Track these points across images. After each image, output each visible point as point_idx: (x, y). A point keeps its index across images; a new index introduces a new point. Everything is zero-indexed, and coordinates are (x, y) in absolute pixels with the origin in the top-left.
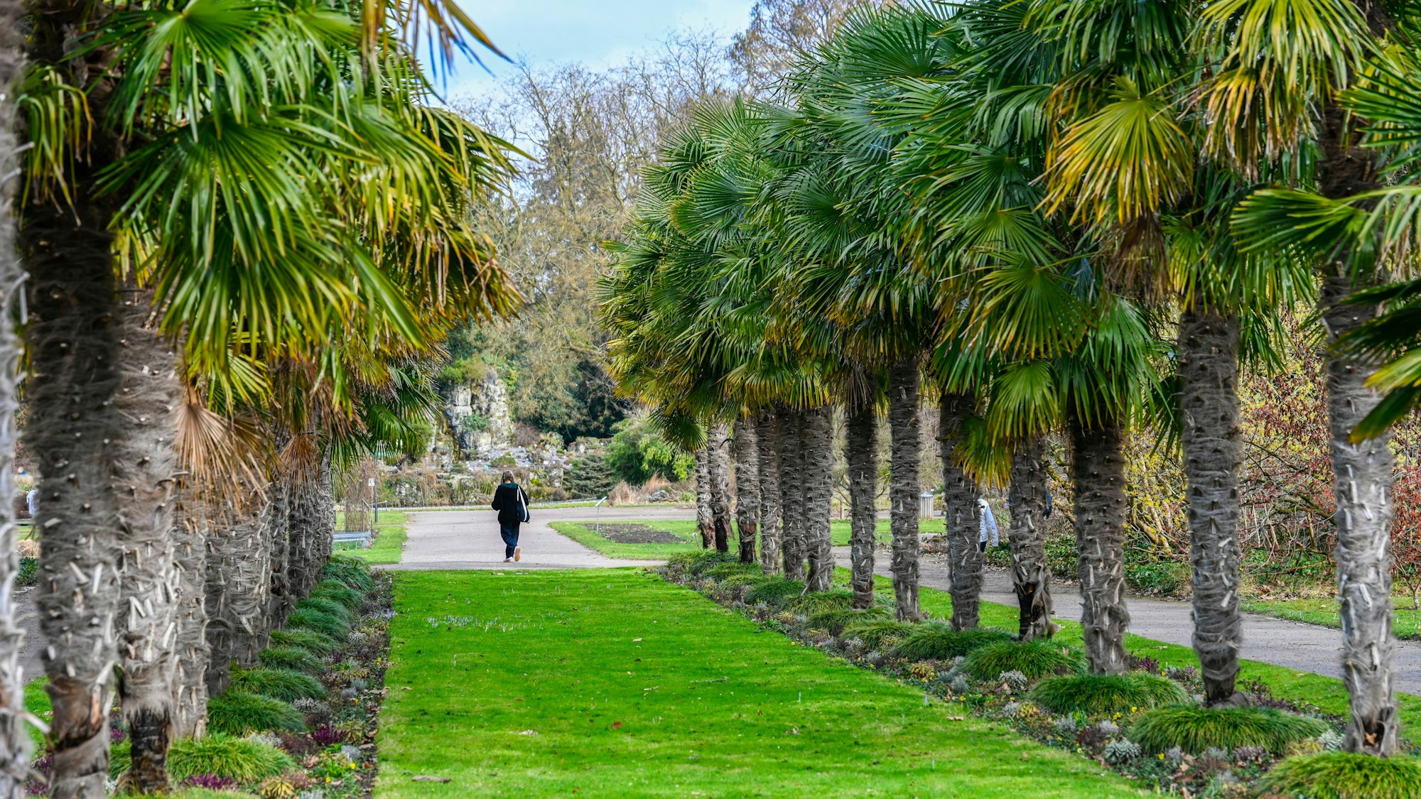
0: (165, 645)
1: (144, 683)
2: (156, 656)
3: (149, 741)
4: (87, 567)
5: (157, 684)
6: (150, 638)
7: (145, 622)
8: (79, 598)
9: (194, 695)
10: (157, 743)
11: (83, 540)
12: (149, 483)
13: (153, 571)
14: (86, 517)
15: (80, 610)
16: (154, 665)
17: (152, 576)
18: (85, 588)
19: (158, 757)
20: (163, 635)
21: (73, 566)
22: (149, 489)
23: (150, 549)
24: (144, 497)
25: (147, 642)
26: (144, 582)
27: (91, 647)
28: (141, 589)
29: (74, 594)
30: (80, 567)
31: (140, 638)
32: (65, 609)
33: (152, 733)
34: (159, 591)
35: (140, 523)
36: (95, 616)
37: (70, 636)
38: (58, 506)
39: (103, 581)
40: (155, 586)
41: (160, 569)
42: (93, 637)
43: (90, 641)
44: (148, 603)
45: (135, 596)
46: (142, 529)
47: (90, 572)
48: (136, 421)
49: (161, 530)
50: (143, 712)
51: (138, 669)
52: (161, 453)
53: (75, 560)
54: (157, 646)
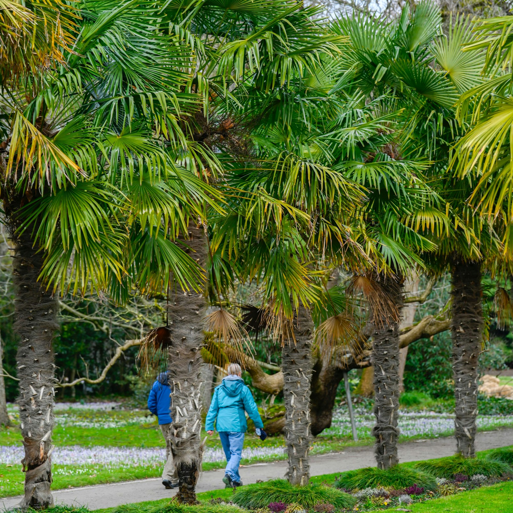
0: (193, 431)
1: (182, 449)
2: (188, 436)
3: (186, 478)
4: (37, 388)
5: (189, 450)
6: (185, 427)
7: (183, 419)
8: (33, 402)
9: (301, 463)
10: (189, 480)
11: (35, 375)
12: (186, 350)
13: (187, 394)
14: (37, 365)
15: (34, 407)
16: (187, 440)
17: (187, 396)
18: (35, 397)
19: (190, 486)
20: (193, 425)
21: (31, 387)
22: (185, 353)
23: (186, 382)
24: (184, 357)
25: (183, 429)
26: (183, 399)
27: (39, 424)
28: (182, 402)
29: (31, 399)
30: (34, 387)
31: (180, 427)
32: (27, 407)
33: (187, 474)
34: (190, 404)
35: (182, 369)
36: (40, 410)
37: (29, 418)
38: (25, 359)
39: (45, 394)
40: (188, 401)
41: (191, 393)
42: (39, 420)
43: (38, 421)
44: (184, 409)
45: (178, 405)
46: (181, 372)
47: (39, 390)
48: (180, 319)
49: (192, 374)
50: (182, 464)
51: (178, 442)
52: (193, 334)
53: (32, 384)
54: (188, 430)
